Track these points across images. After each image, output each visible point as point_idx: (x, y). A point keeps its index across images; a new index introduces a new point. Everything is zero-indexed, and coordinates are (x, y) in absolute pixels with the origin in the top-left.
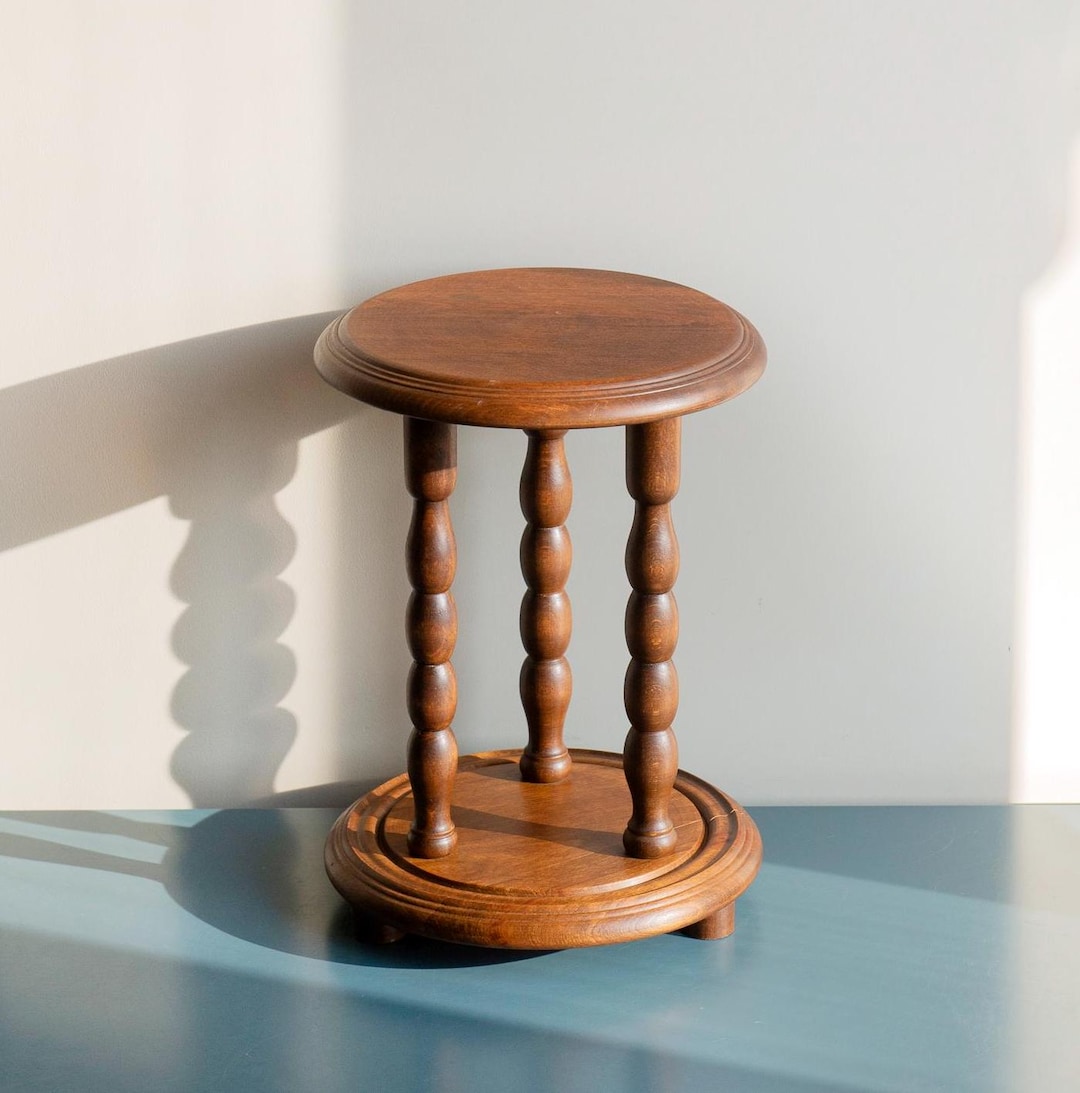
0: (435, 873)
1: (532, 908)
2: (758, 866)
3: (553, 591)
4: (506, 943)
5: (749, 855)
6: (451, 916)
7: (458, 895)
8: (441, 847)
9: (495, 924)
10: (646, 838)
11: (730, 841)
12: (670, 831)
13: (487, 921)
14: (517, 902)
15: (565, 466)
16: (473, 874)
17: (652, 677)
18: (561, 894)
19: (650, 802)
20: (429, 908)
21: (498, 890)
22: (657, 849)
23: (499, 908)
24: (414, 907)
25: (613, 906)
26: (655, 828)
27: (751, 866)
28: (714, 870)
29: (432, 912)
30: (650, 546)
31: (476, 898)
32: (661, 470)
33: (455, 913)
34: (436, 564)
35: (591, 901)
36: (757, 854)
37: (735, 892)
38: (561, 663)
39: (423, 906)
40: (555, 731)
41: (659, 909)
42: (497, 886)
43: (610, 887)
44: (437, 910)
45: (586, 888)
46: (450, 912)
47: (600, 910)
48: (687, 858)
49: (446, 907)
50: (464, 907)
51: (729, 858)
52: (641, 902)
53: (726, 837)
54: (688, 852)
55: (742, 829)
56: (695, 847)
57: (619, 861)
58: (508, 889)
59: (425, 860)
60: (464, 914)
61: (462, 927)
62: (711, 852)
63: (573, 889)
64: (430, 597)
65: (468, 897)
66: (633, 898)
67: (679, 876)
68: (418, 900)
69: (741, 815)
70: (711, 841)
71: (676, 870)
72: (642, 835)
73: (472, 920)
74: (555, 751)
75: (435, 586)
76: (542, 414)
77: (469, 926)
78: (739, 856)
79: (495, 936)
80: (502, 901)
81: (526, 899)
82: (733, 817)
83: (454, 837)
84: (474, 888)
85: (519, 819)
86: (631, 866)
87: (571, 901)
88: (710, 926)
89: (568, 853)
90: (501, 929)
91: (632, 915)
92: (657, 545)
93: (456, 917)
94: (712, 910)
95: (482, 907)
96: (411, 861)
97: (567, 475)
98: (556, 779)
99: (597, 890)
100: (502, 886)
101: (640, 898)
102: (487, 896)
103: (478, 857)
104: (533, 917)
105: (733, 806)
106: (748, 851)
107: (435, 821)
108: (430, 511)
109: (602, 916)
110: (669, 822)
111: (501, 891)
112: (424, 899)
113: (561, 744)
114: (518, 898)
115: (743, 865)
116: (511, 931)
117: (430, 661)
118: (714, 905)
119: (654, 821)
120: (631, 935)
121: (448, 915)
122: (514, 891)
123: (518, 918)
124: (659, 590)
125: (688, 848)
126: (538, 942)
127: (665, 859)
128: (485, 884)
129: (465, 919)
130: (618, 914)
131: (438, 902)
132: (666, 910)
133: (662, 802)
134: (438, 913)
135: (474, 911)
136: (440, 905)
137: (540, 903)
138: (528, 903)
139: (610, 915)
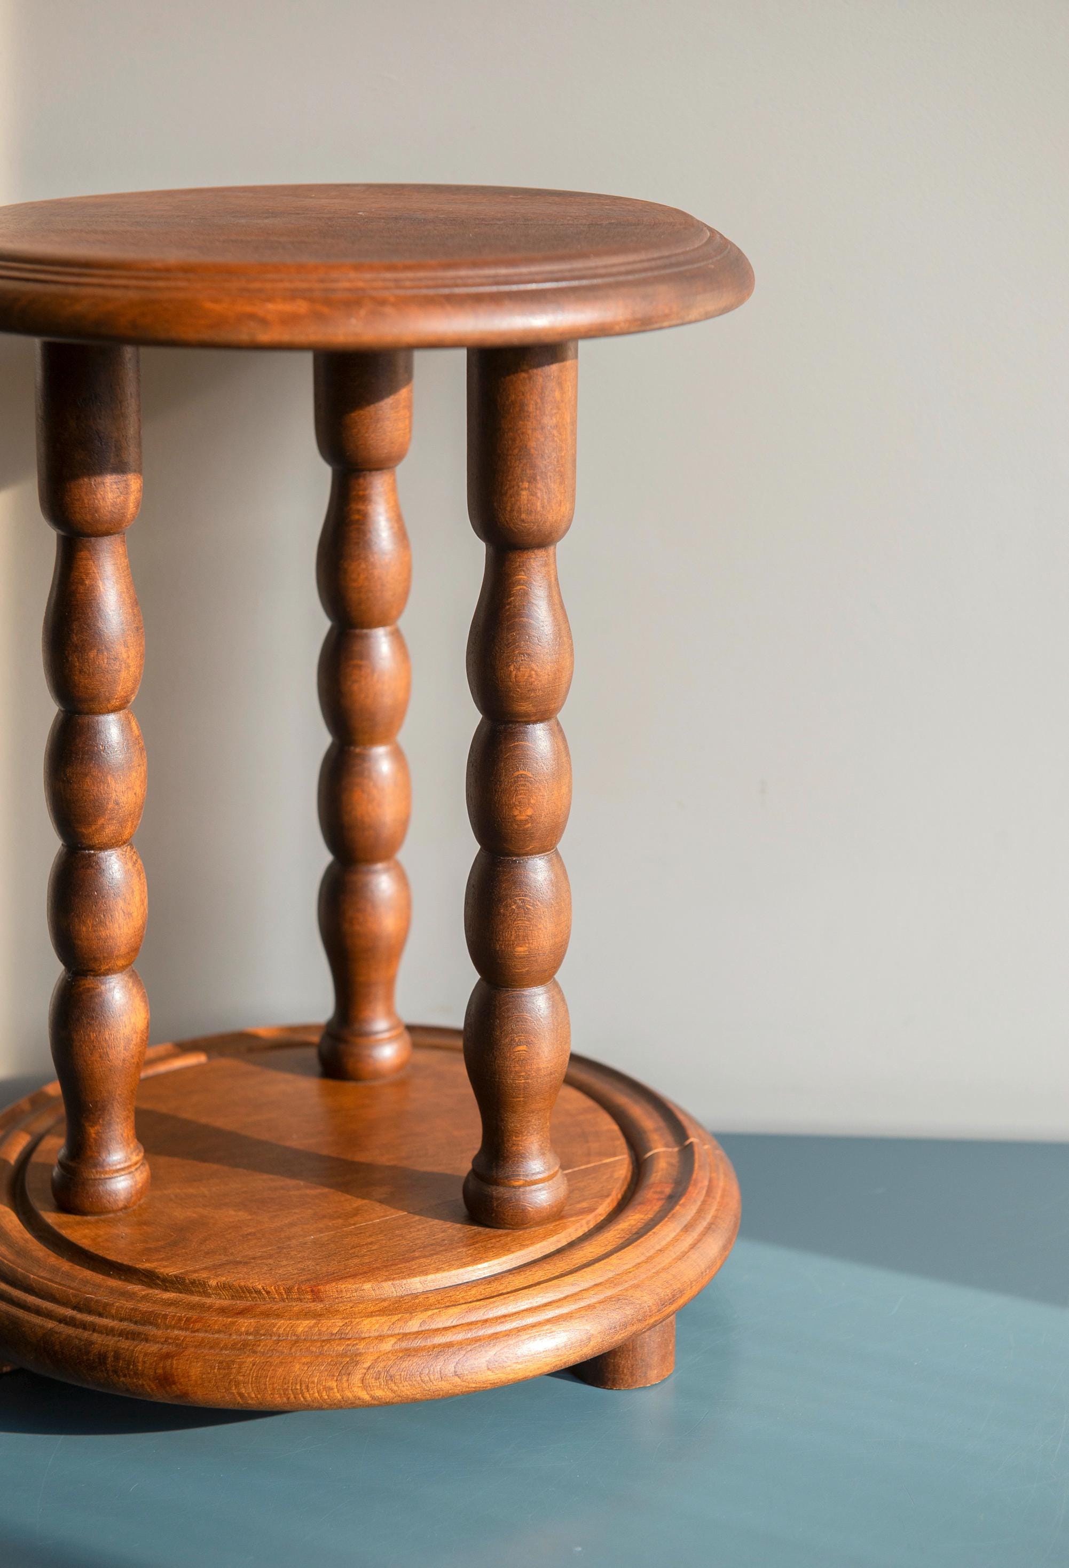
0: (85, 1243)
1: (245, 1324)
2: (725, 1248)
3: (374, 742)
4: (185, 1395)
5: (709, 1228)
6: (86, 1334)
7: (112, 1291)
8: (109, 1193)
9: (168, 1356)
10: (501, 1189)
11: (673, 1199)
12: (551, 1177)
13: (154, 1348)
14: (223, 1311)
15: (398, 521)
16: (157, 1250)
17: (517, 883)
18: (317, 1296)
19: (513, 1122)
20: (49, 1315)
21: (193, 1283)
22: (524, 1210)
23: (187, 1324)
24: (20, 1313)
25: (414, 1325)
26: (522, 1171)
27: (713, 1247)
28: (631, 1256)
29: (50, 1324)
30: (511, 628)
31: (145, 1298)
32: (532, 480)
33: (94, 1328)
34: (92, 654)
35: (371, 1315)
36: (727, 1224)
37: (673, 1300)
38: (387, 870)
39: (38, 1312)
40: (380, 991)
41: (508, 1334)
42: (195, 1276)
43: (417, 1284)
44: (63, 1320)
45: (367, 1286)
46: (84, 1326)
47: (385, 1331)
48: (585, 1229)
49: (79, 1316)
50: (113, 1318)
51: (667, 1232)
52: (473, 1317)
53: (668, 1190)
54: (590, 1217)
55: (701, 1176)
56: (604, 1208)
57: (454, 1230)
58: (213, 1283)
59: (78, 1218)
60: (110, 1332)
61: (102, 1357)
62: (632, 1219)
63: (342, 1286)
64: (87, 719)
65: (130, 1296)
66: (452, 1311)
67: (562, 1265)
68: (31, 1299)
69: (703, 1149)
70: (639, 1197)
71: (559, 1251)
72: (496, 1183)
73: (125, 1344)
74: (380, 1025)
75: (93, 699)
76: (252, 316)
77: (117, 1357)
78: (687, 1228)
79: (166, 1380)
80: (192, 1307)
81: (241, 1304)
82: (687, 1153)
83: (141, 1176)
84: (150, 1278)
85: (288, 1144)
86: (471, 1242)
87: (330, 1312)
88: (624, 1363)
89: (356, 1212)
90: (178, 1366)
91: (449, 1345)
92: (524, 626)
93: (95, 1337)
94: (619, 1337)
95: (148, 1319)
96: (51, 1218)
97: (402, 535)
98: (377, 1075)
99: (391, 1289)
100: (204, 1275)
101: (470, 1311)
102: (167, 1295)
103: (181, 1214)
104: (245, 1344)
105: (691, 1130)
106: (709, 1218)
107: (101, 1145)
108: (84, 554)
109: (387, 1346)
110: (550, 1157)
111: (199, 1287)
112: (42, 1298)
113: (390, 1013)
114: (226, 1303)
115: (693, 1246)
116: (196, 1371)
117: (86, 842)
118: (625, 1325)
119: (520, 1157)
120: (445, 1386)
121: (79, 1331)
122: (224, 1287)
123: (214, 1345)
124: (527, 715)
125: (591, 1210)
126: (250, 1395)
127: (540, 1230)
128: (171, 1271)
129: (111, 1342)
130: (418, 1343)
131: (65, 1303)
132: (524, 1336)
133: (535, 1121)
134: (62, 1328)
135: (132, 1327)
136: (69, 1312)
137: (267, 1314)
138: (242, 1313)
139: (404, 1345)
